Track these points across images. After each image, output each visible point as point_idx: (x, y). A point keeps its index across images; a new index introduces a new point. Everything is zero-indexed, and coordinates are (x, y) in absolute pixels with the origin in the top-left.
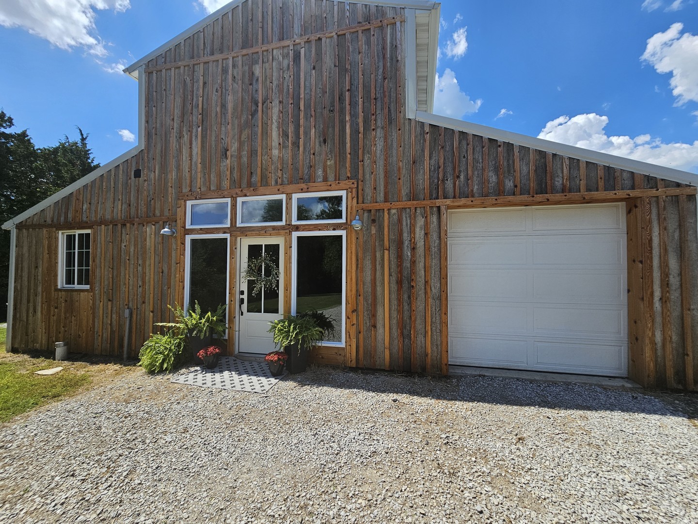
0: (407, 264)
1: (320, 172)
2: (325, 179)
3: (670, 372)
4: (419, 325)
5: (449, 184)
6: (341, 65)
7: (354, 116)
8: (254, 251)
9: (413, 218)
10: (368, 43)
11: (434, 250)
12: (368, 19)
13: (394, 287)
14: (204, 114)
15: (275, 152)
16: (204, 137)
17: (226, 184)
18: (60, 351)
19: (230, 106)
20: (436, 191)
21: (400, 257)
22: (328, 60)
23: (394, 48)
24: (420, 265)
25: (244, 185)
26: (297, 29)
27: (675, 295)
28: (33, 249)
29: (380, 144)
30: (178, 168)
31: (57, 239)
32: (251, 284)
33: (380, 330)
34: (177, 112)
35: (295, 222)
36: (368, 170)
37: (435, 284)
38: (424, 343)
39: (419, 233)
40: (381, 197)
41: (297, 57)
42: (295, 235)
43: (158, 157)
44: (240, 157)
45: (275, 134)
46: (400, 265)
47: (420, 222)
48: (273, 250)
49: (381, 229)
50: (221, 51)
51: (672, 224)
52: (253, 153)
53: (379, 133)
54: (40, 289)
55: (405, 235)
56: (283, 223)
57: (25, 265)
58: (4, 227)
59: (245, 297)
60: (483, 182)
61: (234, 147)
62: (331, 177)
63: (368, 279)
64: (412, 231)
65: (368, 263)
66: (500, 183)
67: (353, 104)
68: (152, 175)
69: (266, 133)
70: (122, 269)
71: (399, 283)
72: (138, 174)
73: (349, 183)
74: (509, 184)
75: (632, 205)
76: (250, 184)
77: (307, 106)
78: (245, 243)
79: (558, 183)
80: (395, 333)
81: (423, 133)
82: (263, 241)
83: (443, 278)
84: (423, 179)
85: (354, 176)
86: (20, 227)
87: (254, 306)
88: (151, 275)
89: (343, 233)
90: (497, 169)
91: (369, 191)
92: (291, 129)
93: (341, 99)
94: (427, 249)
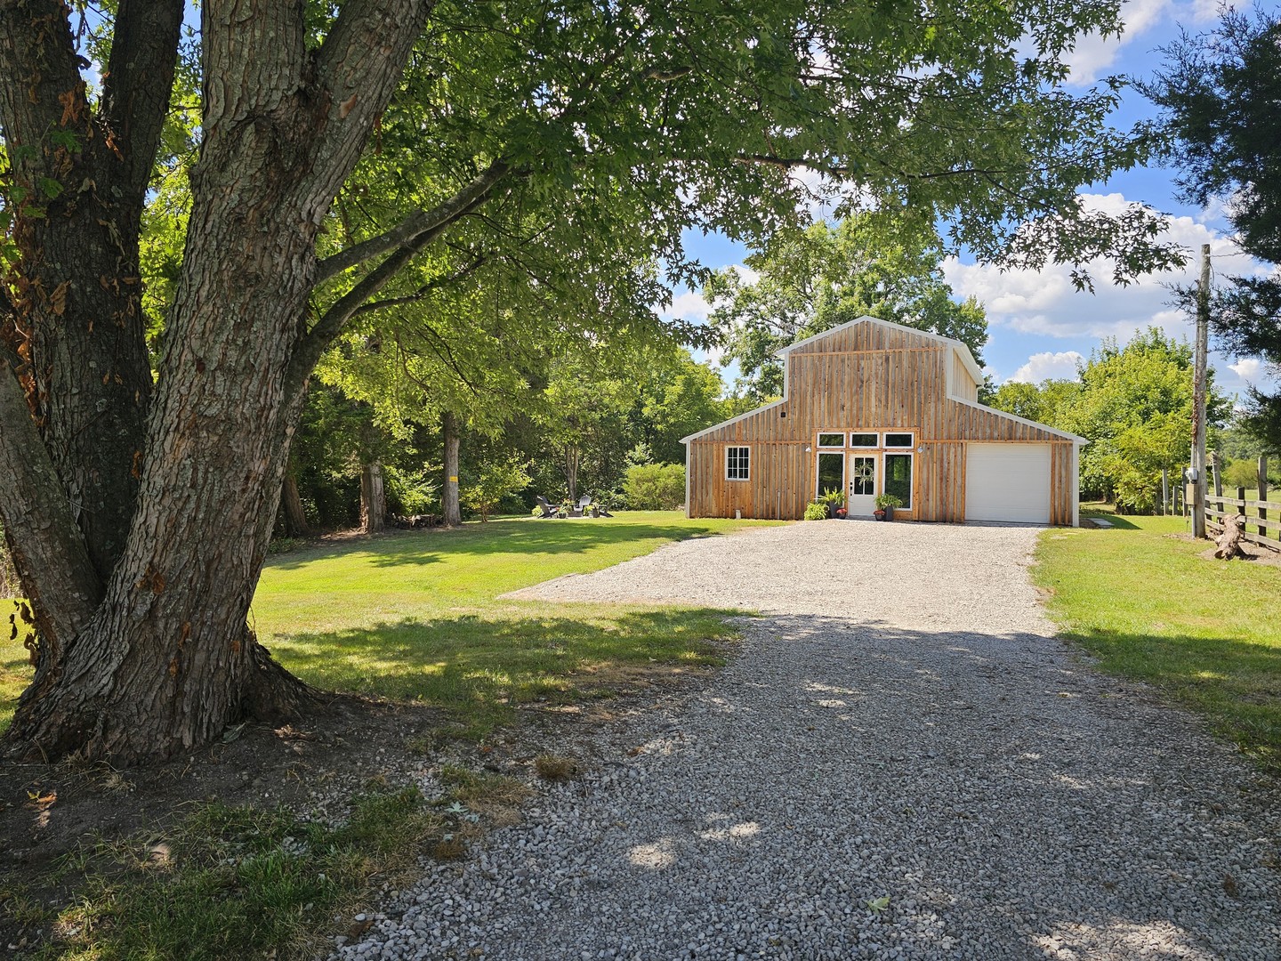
0: (945, 470)
1: (899, 422)
2: (902, 426)
3: (1059, 518)
4: (951, 499)
5: (967, 433)
6: (913, 368)
7: (919, 394)
8: (858, 462)
9: (949, 448)
10: (928, 357)
11: (959, 464)
12: (928, 345)
13: (939, 481)
14: (830, 385)
15: (873, 409)
16: (829, 397)
17: (843, 424)
18: (738, 514)
19: (846, 382)
20: (961, 436)
21: (942, 467)
22: (905, 364)
23: (942, 362)
24: (952, 471)
25: (855, 425)
26: (887, 345)
27: (1063, 486)
28: (704, 457)
29: (933, 410)
30: (812, 414)
31: (723, 450)
32: (857, 480)
33: (931, 502)
34: (810, 381)
35: (885, 447)
36: (926, 423)
37: (959, 481)
38: (953, 508)
39: (952, 456)
40: (933, 437)
41: (887, 359)
42: (885, 453)
43: (797, 406)
44: (851, 410)
45: (873, 399)
46: (942, 471)
47: (953, 450)
48: (871, 461)
49: (932, 453)
50: (840, 350)
51: (1064, 456)
52: (860, 409)
53: (933, 405)
54: (711, 481)
55: (945, 456)
56: (878, 447)
57: (699, 466)
58: (682, 441)
59: (853, 486)
60: (984, 433)
61: (848, 405)
62: (906, 425)
63: (925, 476)
64: (948, 454)
65: (925, 470)
66: (991, 433)
67: (919, 388)
68: (793, 417)
69: (868, 399)
70: (773, 471)
71: (941, 479)
72: (783, 415)
73: (916, 429)
74: (996, 434)
75: (1054, 446)
76: (858, 426)
77: (893, 387)
78: (853, 457)
79: (1018, 435)
80: (939, 503)
81: (955, 407)
82: (865, 456)
83: (964, 477)
84: (954, 429)
85: (919, 426)
86: (694, 442)
87: (858, 490)
88: (793, 472)
89: (912, 454)
90: (990, 427)
91: (926, 433)
92: (883, 397)
93: (912, 384)
94: (955, 463)
